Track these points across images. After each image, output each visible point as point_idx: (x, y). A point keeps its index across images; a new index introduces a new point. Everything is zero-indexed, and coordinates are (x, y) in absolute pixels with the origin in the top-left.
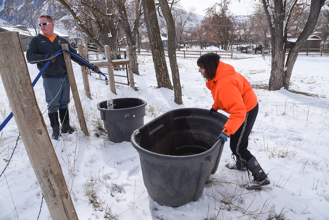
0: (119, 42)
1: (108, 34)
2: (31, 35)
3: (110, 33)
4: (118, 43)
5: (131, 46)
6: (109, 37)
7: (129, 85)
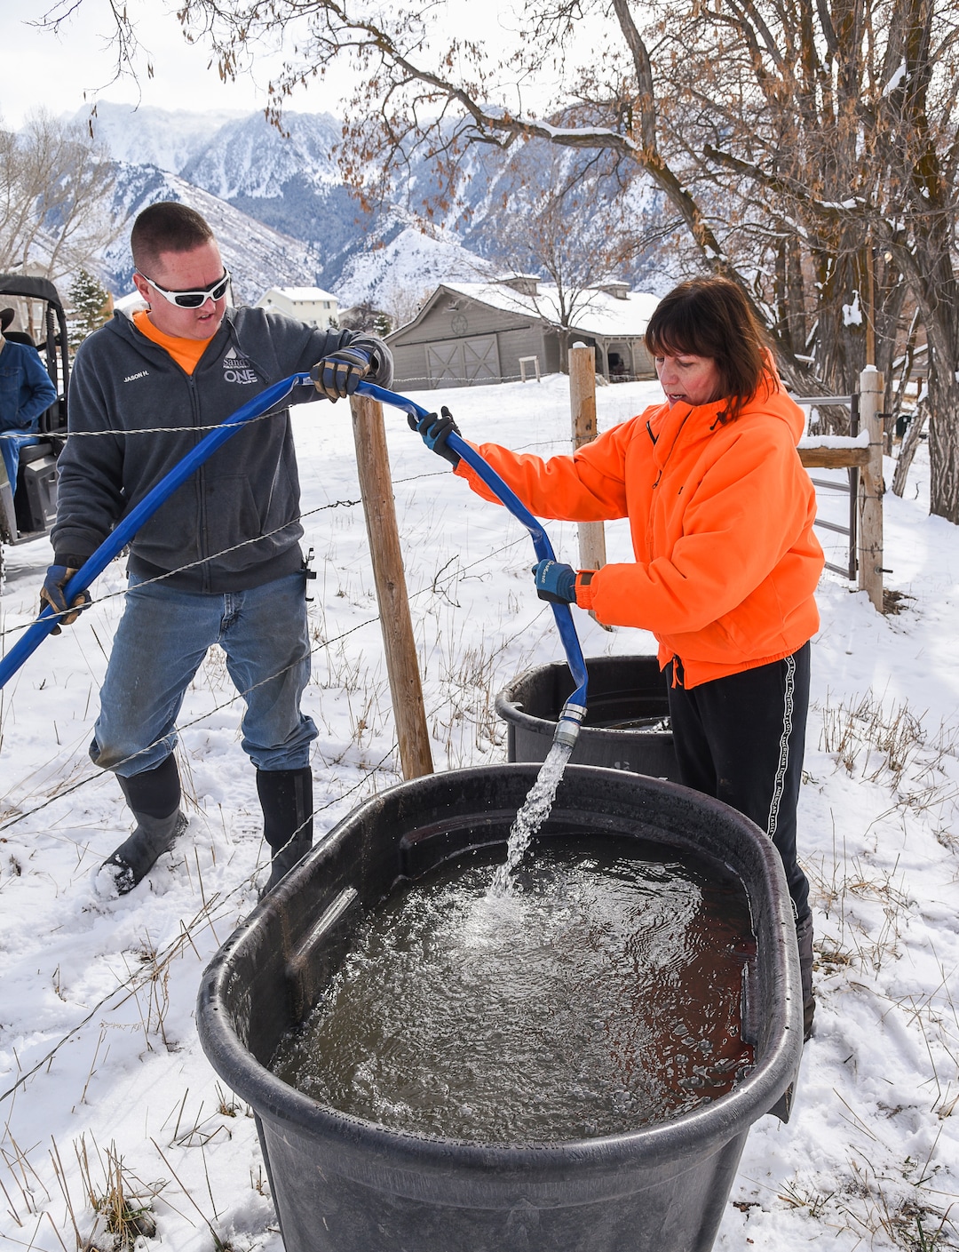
0: (915, 352)
1: (846, 308)
2: (539, 312)
3: (856, 301)
4: (912, 357)
5: (945, 372)
6: (847, 322)
7: (853, 578)
